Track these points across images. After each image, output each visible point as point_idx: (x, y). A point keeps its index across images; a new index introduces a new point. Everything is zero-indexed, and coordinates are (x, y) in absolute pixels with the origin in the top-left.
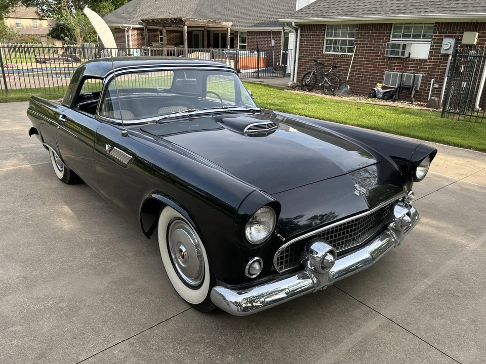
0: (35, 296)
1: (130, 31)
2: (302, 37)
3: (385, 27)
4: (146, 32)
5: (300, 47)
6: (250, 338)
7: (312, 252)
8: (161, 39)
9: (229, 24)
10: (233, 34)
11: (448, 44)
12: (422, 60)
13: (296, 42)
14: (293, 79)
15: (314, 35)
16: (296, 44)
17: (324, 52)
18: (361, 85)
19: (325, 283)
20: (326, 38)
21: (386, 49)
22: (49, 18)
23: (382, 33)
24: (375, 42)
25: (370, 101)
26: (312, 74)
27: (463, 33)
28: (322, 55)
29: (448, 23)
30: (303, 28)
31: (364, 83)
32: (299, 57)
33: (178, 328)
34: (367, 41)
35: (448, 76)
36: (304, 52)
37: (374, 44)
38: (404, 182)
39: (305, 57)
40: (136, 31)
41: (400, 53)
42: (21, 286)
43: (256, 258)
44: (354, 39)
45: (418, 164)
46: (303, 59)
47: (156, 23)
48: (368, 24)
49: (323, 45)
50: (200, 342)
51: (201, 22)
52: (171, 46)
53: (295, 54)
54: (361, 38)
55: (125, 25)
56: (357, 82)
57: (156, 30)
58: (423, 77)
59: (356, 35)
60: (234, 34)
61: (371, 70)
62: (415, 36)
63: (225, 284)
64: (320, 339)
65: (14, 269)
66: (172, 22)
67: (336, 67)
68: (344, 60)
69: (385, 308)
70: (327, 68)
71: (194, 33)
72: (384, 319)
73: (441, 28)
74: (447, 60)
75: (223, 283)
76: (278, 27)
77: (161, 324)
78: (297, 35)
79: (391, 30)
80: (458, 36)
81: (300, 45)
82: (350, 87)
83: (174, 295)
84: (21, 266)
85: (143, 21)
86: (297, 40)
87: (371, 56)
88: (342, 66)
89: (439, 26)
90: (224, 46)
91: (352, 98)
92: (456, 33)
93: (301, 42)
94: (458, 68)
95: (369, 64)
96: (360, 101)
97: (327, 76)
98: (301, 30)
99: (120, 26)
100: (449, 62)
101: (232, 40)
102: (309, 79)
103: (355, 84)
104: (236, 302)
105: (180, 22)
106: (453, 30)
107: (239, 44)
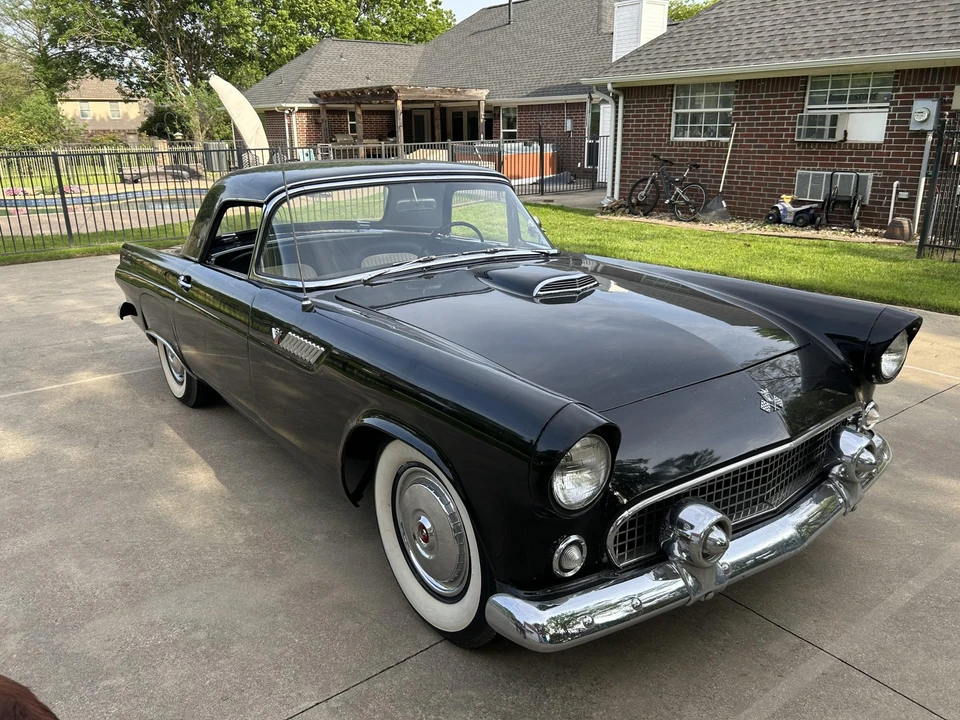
0: (146, 620)
1: (294, 116)
2: (626, 112)
3: (792, 85)
4: (323, 116)
5: (624, 130)
6: (564, 699)
7: (681, 524)
8: (353, 129)
9: (482, 94)
10: (491, 112)
11: (923, 112)
12: (873, 146)
13: (616, 121)
14: (613, 193)
15: (651, 106)
16: (616, 126)
17: (673, 138)
18: (750, 199)
19: (711, 586)
20: (674, 110)
21: (797, 127)
22: (143, 99)
23: (787, 95)
24: (774, 113)
25: (769, 229)
26: (649, 182)
27: (953, 88)
28: (668, 144)
29: (923, 70)
30: (629, 93)
31: (755, 195)
32: (623, 149)
33: (420, 680)
34: (758, 113)
35: (927, 175)
36: (631, 140)
37: (773, 119)
38: (858, 385)
39: (635, 149)
40: (304, 115)
41: (827, 134)
42: (118, 600)
43: (574, 538)
44: (731, 109)
45: (884, 347)
46: (631, 154)
47: (342, 98)
48: (759, 80)
49: (670, 125)
50: (466, 706)
51: (430, 91)
52: (372, 141)
53: (615, 144)
54: (745, 108)
55: (284, 105)
56: (741, 194)
57: (343, 112)
58: (875, 179)
59: (735, 103)
60: (493, 112)
61: (767, 169)
62: (856, 99)
63: (514, 590)
64: (704, 699)
65: (104, 569)
66: (374, 95)
67: (698, 166)
68: (713, 151)
69: (832, 639)
70: (679, 170)
71: (414, 113)
72: (832, 661)
73: (909, 79)
74: (924, 142)
75: (509, 588)
76: (577, 93)
77: (388, 671)
78: (617, 107)
79: (805, 88)
80: (944, 95)
81: (624, 126)
82: (727, 203)
83: (408, 616)
84: (117, 564)
85: (318, 95)
86: (617, 117)
87: (766, 141)
88: (710, 164)
89: (903, 77)
90: (474, 136)
91: (732, 225)
92: (938, 89)
93: (626, 121)
94: (948, 157)
95: (763, 158)
96: (749, 232)
97: (679, 183)
98: (625, 98)
99: (275, 106)
100: (928, 146)
101: (489, 123)
102: (643, 193)
103: (736, 198)
104: (536, 625)
105: (388, 93)
106: (933, 82)
107: (502, 131)
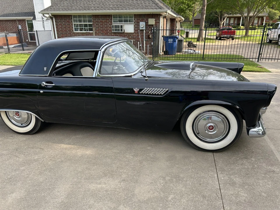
2: (56, 23)
3: (108, 17)
5: (57, 29)
11: (142, 25)
12: (131, 33)
15: (65, 21)
16: (54, 27)
17: (74, 31)
20: (73, 23)
21: (112, 28)
23: (108, 20)
24: (105, 24)
27: (148, 19)
28: (73, 33)
29: (140, 15)
30: (56, 17)
32: (57, 35)
34: (100, 24)
35: (145, 40)
36: (60, 32)
37: (105, 26)
41: (120, 30)
44: (92, 23)
48: (99, 15)
49: (73, 28)
53: (55, 33)
54: (96, 23)
58: (133, 42)
59: (93, 21)
62: (127, 21)
68: (88, 35)
74: (143, 32)
78: (53, 21)
79: (112, 18)
80: (146, 21)
86: (54, 25)
87: (104, 32)
89: (136, 16)
92: (144, 19)
93: (57, 26)
94: (149, 36)
98: (55, 19)
100: (144, 33)
106: (143, 18)
